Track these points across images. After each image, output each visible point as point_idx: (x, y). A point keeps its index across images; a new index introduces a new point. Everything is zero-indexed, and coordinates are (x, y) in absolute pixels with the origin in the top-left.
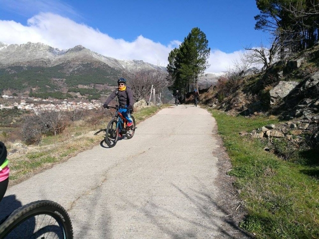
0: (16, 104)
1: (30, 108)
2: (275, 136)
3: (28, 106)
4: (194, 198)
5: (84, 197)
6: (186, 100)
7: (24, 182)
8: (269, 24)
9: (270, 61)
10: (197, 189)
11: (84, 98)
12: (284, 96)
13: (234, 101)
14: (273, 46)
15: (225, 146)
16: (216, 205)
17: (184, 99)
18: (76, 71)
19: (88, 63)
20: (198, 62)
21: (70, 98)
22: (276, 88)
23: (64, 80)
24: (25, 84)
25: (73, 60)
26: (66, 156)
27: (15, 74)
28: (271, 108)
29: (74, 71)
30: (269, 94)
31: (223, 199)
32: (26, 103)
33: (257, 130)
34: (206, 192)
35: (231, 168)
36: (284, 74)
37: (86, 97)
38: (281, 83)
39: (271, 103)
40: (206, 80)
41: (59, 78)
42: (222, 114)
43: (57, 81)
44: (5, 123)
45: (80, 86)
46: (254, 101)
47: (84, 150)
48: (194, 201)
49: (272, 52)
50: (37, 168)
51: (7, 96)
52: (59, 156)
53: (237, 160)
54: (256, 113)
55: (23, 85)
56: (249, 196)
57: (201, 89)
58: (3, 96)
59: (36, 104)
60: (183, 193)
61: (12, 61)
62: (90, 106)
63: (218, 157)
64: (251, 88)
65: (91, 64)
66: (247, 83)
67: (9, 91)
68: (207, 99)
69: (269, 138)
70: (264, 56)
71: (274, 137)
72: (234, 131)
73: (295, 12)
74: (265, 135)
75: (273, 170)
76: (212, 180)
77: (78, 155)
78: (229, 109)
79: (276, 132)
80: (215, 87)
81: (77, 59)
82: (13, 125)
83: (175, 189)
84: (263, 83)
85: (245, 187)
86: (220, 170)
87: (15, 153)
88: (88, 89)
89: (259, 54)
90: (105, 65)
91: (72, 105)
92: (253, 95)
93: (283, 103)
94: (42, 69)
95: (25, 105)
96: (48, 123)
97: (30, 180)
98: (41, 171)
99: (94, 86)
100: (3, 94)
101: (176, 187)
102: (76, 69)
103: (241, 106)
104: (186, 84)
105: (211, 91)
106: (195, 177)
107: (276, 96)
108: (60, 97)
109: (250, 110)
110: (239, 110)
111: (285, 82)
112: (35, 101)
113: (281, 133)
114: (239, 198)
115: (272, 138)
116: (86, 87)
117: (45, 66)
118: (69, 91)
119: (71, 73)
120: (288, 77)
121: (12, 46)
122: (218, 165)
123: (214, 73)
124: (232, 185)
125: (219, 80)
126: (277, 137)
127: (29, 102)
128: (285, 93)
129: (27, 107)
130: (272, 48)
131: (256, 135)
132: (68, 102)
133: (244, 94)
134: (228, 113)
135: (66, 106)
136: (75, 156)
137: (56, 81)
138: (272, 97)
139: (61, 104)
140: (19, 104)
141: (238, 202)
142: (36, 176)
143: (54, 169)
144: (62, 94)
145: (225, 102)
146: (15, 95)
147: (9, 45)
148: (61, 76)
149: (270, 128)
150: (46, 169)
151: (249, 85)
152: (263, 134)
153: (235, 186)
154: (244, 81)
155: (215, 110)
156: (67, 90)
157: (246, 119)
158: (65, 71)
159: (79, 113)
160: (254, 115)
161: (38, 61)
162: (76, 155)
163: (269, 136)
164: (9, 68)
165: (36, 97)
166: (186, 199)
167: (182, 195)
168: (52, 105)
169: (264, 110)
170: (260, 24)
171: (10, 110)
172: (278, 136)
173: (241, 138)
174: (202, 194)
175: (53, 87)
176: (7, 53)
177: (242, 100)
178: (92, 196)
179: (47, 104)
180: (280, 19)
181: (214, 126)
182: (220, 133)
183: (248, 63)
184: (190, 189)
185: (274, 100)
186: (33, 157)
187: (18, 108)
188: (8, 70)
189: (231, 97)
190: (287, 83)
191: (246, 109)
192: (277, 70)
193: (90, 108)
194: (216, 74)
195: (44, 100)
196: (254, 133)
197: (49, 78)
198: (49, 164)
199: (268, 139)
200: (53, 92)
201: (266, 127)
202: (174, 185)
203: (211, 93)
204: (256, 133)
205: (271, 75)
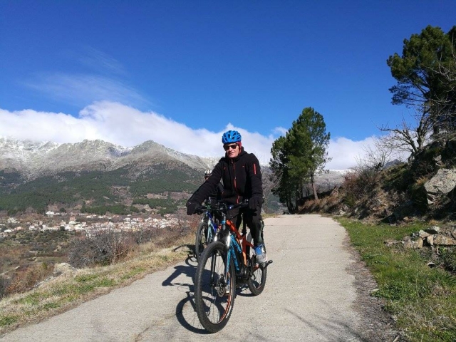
0: (63, 224)
1: (82, 229)
2: (442, 243)
3: (79, 225)
4: (322, 327)
5: (154, 328)
6: (300, 208)
7: (70, 311)
8: (411, 96)
9: (420, 145)
10: (326, 316)
11: (154, 212)
12: (449, 191)
13: (371, 203)
14: (421, 123)
15: (363, 260)
16: (359, 337)
17: (297, 208)
18: (145, 175)
19: (161, 164)
20: (313, 153)
21: (135, 212)
22: (434, 179)
23: (128, 187)
24: (77, 195)
25: (141, 161)
26: (128, 278)
27: (65, 182)
28: (430, 210)
29: (141, 175)
30: (424, 189)
31: (368, 329)
32: (77, 221)
33: (411, 235)
34: (340, 319)
35: (377, 288)
36: (443, 160)
37: (157, 211)
38: (440, 172)
39: (429, 202)
40: (327, 180)
41: (121, 185)
42: (355, 222)
43: (119, 190)
44: (47, 250)
45: (150, 196)
46: (401, 201)
47: (155, 270)
48: (322, 332)
49: (421, 132)
50: (89, 294)
51: (52, 213)
52: (119, 279)
53: (384, 276)
54: (406, 218)
55: (75, 196)
56: (411, 323)
57: (321, 192)
58: (48, 213)
59: (89, 222)
60: (304, 321)
61: (62, 165)
62: (163, 223)
63: (354, 274)
64: (394, 184)
65: (165, 164)
66: (388, 177)
67: (55, 207)
68: (331, 205)
69: (433, 248)
70: (409, 138)
71: (440, 245)
72: (375, 240)
73: (448, 74)
74: (426, 243)
75: (446, 288)
76: (348, 304)
77: (146, 277)
78: (364, 215)
79: (444, 238)
80: (341, 188)
81: (147, 159)
82: (56, 253)
83: (290, 317)
84: (413, 175)
85: (402, 311)
86: (360, 291)
87: (58, 277)
88: (161, 199)
89: (401, 135)
90: (184, 165)
91: (138, 222)
92: (399, 193)
93: (447, 202)
94: (99, 174)
95: (74, 225)
96: (104, 247)
97: (78, 308)
98: (94, 298)
99: (169, 194)
100: (48, 211)
101: (292, 313)
102: (144, 172)
103: (382, 210)
104: (297, 186)
105: (335, 194)
106: (322, 301)
107: (435, 191)
108: (122, 212)
109: (397, 216)
110: (380, 216)
111: (446, 170)
112: (89, 219)
113: (451, 239)
114: (395, 326)
115: (438, 247)
116: (157, 196)
117: (103, 170)
118: (134, 203)
119: (138, 178)
120: (451, 164)
121: (64, 146)
122: (355, 284)
123: (337, 171)
124: (380, 310)
125: (346, 178)
126: (445, 246)
127: (80, 220)
128: (449, 187)
129: (77, 228)
130: (420, 127)
131: (410, 244)
132: (131, 219)
133: (385, 192)
134: (364, 222)
135: (130, 224)
136: (141, 278)
137: (117, 189)
138: (430, 193)
139: (122, 221)
140: (67, 223)
141: (395, 332)
142: (86, 304)
143: (112, 294)
144: (124, 207)
145: (358, 206)
146: (63, 210)
147: (60, 145)
148: (124, 183)
149: (432, 232)
150: (100, 294)
151: (392, 180)
152: (421, 241)
153: (387, 310)
154: (383, 174)
155: (344, 219)
156: (132, 201)
157: (393, 227)
158: (129, 176)
159: (148, 232)
160: (404, 221)
161: (94, 164)
162: (143, 277)
163: (432, 243)
164: (58, 174)
165: (90, 212)
166: (309, 329)
167: (303, 324)
168: (111, 224)
169: (420, 214)
170: (399, 97)
171: (54, 232)
172: (446, 244)
173: (388, 249)
174: (334, 322)
175: (113, 198)
176: (57, 155)
177: (383, 201)
178: (166, 327)
179: (103, 222)
180: (428, 89)
181: (344, 237)
182: (355, 245)
183: (386, 149)
184: (315, 316)
185: (434, 197)
186: (83, 280)
187: (66, 229)
188: (57, 177)
189: (366, 197)
190: (450, 172)
191: (390, 213)
192: (432, 154)
193: (163, 227)
194: (341, 171)
195: (100, 217)
196: (407, 241)
197: (108, 186)
198: (106, 288)
199: (431, 248)
200: (112, 205)
201: (425, 231)
202: (289, 311)
203: (336, 197)
204: (410, 240)
205: (424, 162)
